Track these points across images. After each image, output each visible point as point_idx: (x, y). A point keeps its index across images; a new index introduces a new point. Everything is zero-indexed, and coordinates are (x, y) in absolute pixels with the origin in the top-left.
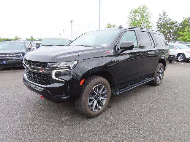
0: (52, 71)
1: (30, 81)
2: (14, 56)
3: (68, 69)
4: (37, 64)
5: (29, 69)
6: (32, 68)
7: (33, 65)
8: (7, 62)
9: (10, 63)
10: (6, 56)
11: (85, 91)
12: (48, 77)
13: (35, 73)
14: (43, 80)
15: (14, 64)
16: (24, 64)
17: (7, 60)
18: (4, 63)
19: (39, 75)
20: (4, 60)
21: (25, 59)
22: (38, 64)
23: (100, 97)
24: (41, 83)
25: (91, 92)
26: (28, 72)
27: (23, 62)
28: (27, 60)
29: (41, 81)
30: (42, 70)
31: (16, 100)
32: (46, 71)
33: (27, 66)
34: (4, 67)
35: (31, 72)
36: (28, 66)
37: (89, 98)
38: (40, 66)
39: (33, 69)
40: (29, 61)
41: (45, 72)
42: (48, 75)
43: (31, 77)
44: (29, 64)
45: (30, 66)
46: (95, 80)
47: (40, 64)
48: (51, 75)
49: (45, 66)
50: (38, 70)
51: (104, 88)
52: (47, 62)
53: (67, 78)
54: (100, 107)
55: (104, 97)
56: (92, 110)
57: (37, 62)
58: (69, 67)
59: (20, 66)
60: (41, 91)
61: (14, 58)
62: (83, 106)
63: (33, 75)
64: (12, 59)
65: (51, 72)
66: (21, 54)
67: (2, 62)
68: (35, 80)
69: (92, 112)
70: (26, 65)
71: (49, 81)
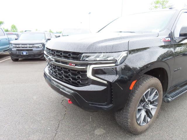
0: (88, 66)
1: (54, 77)
2: (34, 47)
3: (114, 65)
4: (65, 55)
5: (53, 61)
6: (57, 61)
7: (58, 56)
8: (27, 52)
9: (30, 54)
10: (26, 46)
11: (134, 98)
12: (81, 75)
13: (61, 68)
14: (73, 78)
15: (34, 55)
16: (46, 55)
17: (27, 51)
18: (25, 53)
19: (67, 70)
20: (24, 50)
21: (47, 49)
22: (67, 55)
23: (149, 105)
24: (69, 82)
25: (141, 100)
26: (51, 66)
27: (45, 52)
28: (49, 49)
29: (70, 80)
30: (72, 65)
31: (35, 97)
32: (78, 66)
33: (50, 57)
34: (24, 58)
35: (55, 66)
36: (52, 58)
37: (138, 108)
38: (69, 58)
39: (59, 62)
40: (52, 50)
41: (76, 67)
42: (82, 72)
43: (54, 72)
44: (53, 54)
45: (54, 58)
46: (147, 81)
47: (70, 55)
48: (86, 72)
49: (78, 59)
50: (67, 64)
51: (156, 92)
52: (81, 52)
53: (112, 78)
54: (149, 120)
55: (154, 106)
56: (139, 125)
57: (65, 52)
58: (115, 61)
59: (40, 57)
60: (69, 94)
61: (34, 49)
62: (129, 120)
63: (59, 70)
64: (32, 50)
65: (86, 68)
66: (41, 45)
67: (22, 53)
68: (60, 78)
69: (139, 127)
70: (48, 56)
71: (81, 80)
